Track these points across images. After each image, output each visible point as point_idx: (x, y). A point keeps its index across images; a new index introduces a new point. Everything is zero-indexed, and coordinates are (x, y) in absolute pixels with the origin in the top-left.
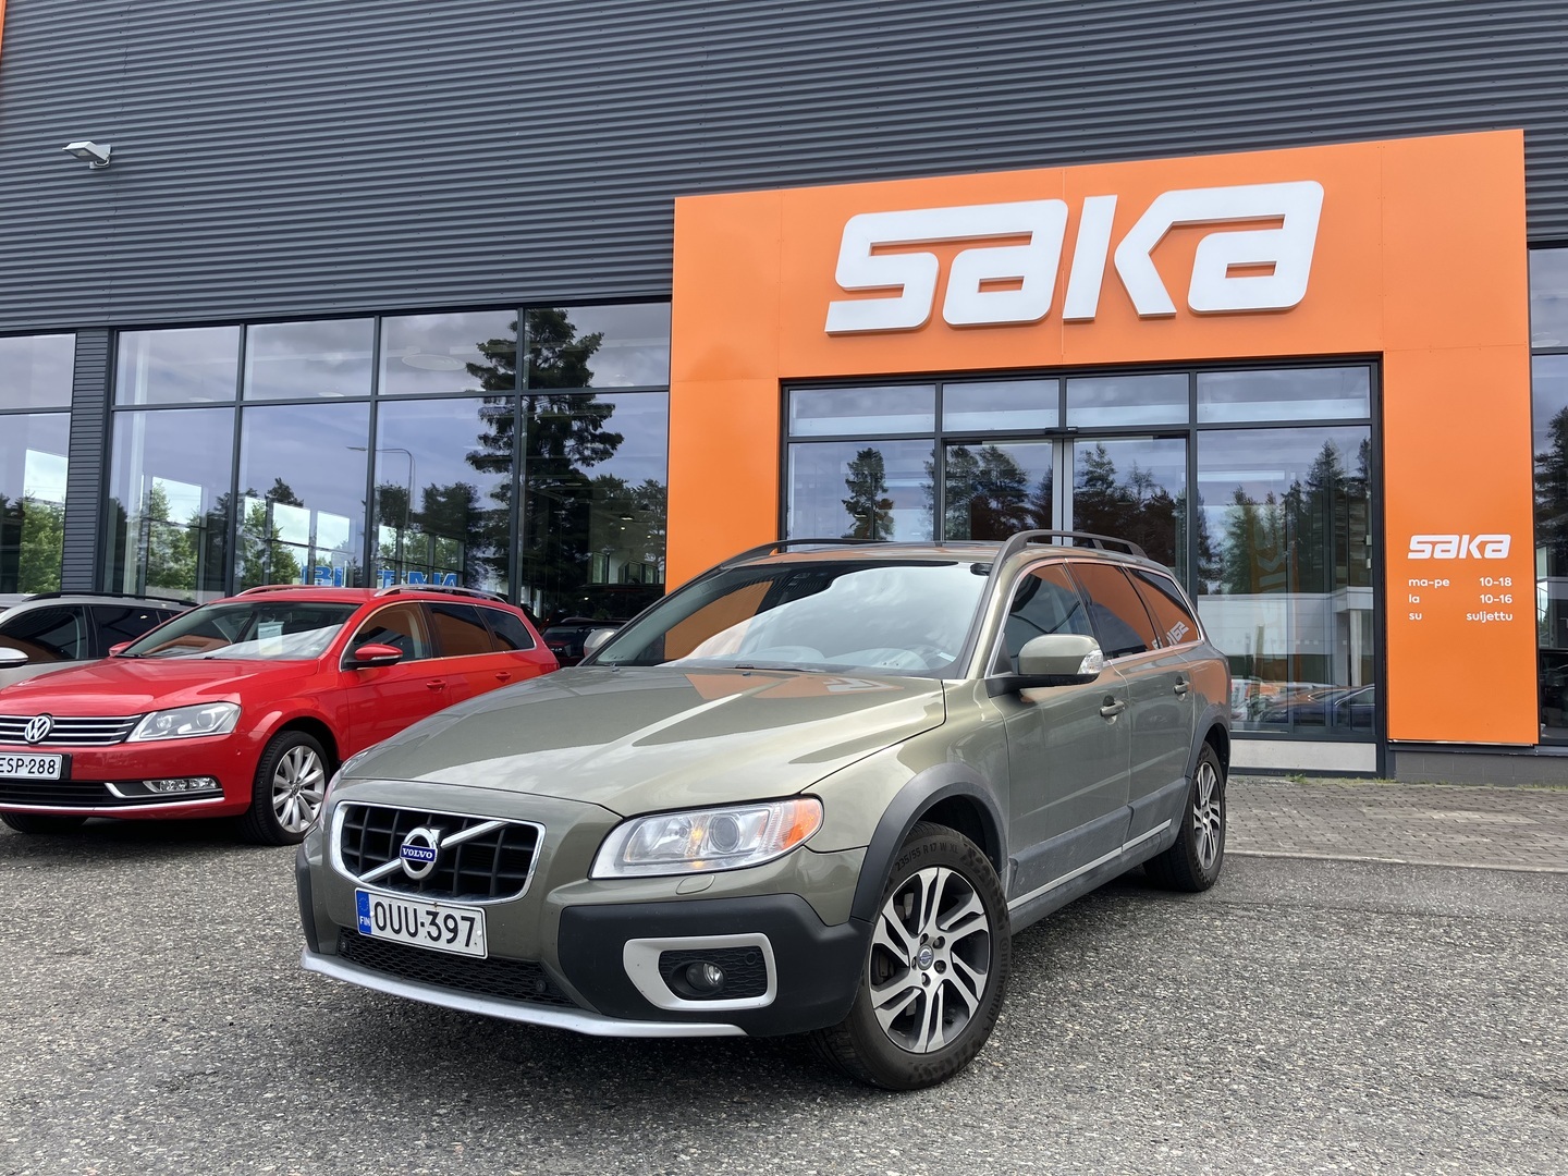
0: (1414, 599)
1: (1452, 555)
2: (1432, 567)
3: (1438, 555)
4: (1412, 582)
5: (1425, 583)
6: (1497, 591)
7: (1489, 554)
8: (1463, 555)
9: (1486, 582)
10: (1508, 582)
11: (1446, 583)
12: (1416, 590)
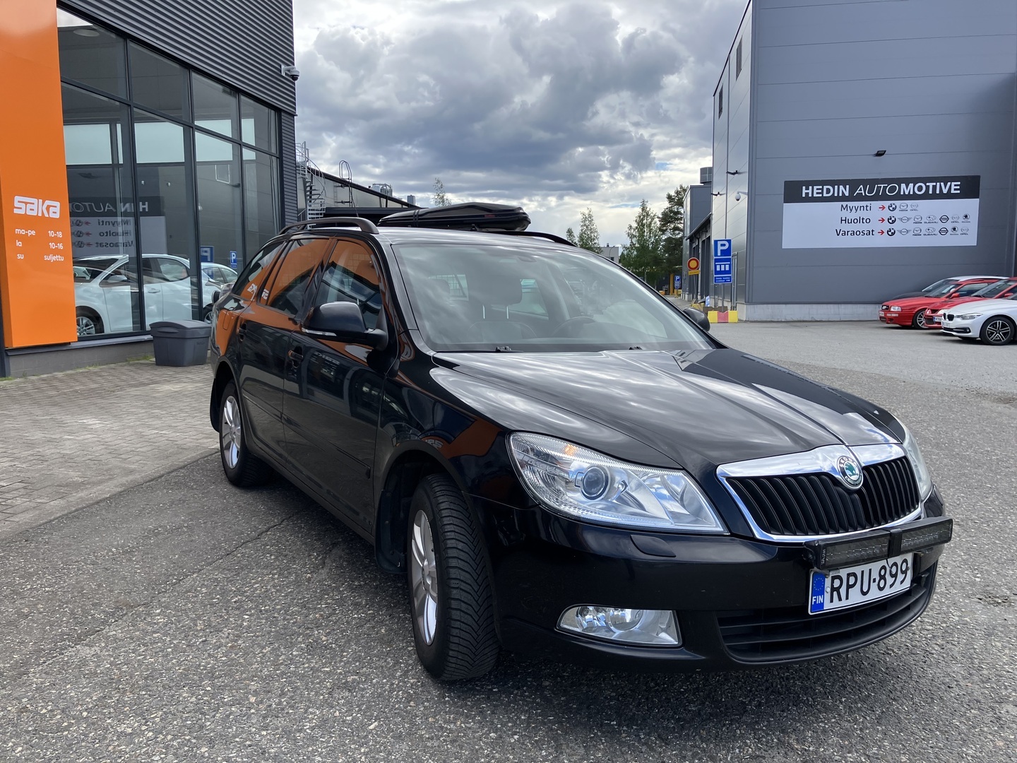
0: (19, 244)
1: (34, 213)
2: (27, 221)
3: (29, 213)
4: (17, 231)
5: (23, 232)
6: (56, 240)
7: (52, 215)
8: (40, 215)
9: (51, 233)
10: (60, 235)
11: (33, 233)
12: (20, 237)
